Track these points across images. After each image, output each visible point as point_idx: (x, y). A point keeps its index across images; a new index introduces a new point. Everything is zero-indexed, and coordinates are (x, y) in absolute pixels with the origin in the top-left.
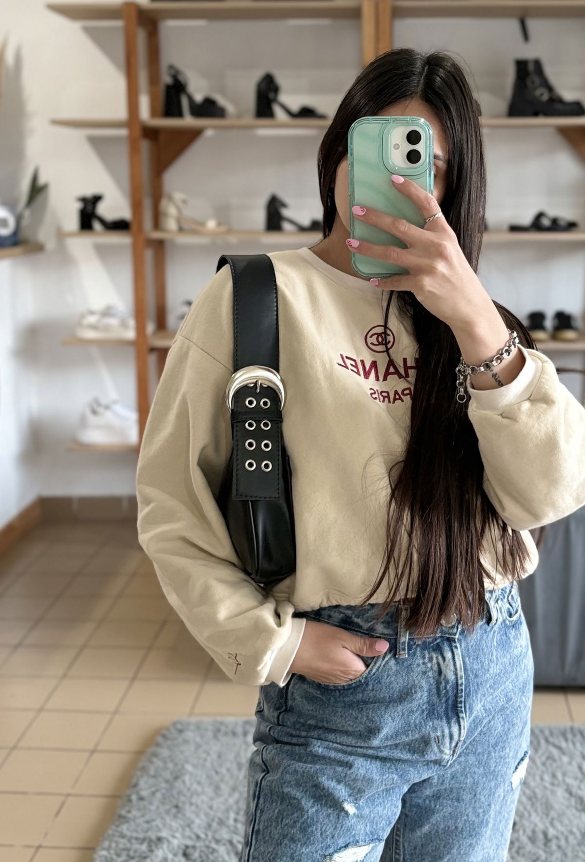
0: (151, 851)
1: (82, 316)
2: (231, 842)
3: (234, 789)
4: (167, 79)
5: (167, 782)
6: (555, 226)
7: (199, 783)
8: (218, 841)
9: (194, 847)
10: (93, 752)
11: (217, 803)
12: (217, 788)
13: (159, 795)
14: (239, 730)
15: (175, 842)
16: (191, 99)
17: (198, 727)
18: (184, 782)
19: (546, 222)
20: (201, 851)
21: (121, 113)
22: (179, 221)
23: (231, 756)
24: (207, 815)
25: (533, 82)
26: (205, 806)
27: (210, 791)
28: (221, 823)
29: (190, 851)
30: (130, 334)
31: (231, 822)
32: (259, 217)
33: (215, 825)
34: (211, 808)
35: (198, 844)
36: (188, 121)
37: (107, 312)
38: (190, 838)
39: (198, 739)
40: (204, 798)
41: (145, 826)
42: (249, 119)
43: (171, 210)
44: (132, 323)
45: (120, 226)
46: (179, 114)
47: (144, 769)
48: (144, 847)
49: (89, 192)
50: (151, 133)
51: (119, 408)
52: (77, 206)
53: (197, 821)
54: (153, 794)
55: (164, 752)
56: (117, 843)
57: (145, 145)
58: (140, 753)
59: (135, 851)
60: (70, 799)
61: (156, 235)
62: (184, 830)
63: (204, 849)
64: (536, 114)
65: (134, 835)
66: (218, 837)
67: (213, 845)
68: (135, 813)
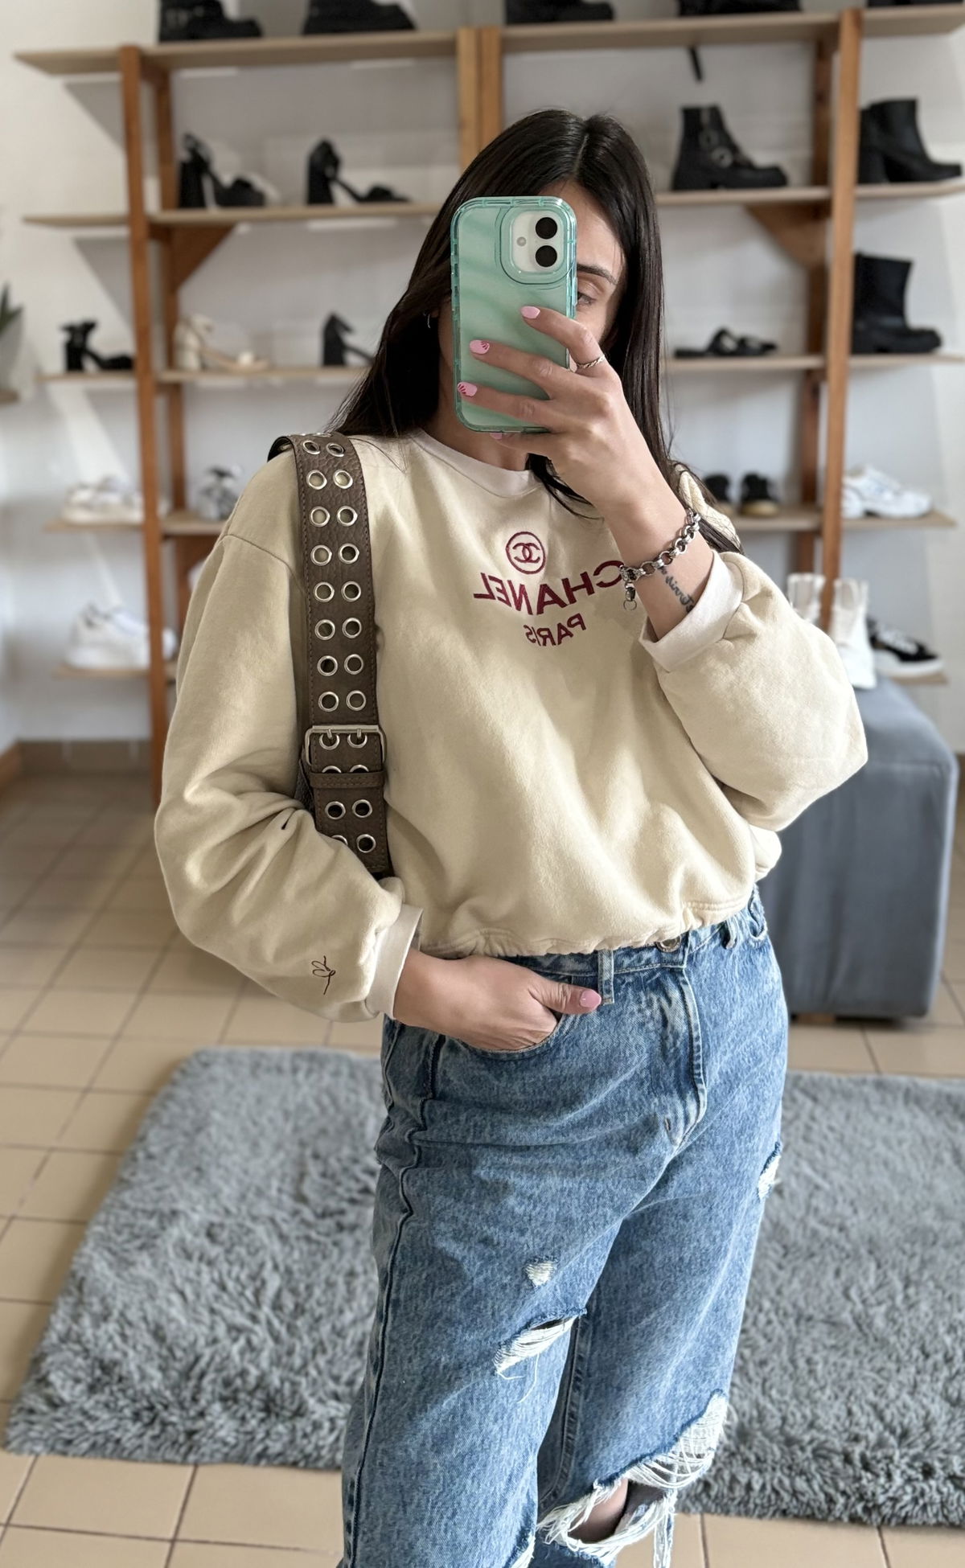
0: (163, 1228)
1: (71, 492)
2: (272, 1220)
3: (278, 1147)
4: (182, 154)
5: (186, 1134)
6: (743, 348)
7: (230, 1138)
8: (254, 1219)
9: (222, 1226)
10: (86, 1091)
11: (256, 1166)
12: (255, 1145)
13: (174, 1153)
14: (286, 1065)
16: (216, 182)
17: (230, 1060)
18: (209, 1135)
19: (729, 344)
20: (232, 1231)
21: (117, 203)
22: (201, 356)
23: (275, 1101)
24: (240, 1182)
25: (709, 140)
26: (237, 1170)
27: (245, 1148)
28: (260, 1193)
29: (216, 1230)
30: (136, 515)
31: (274, 1192)
32: (313, 347)
33: (251, 1196)
34: (246, 1172)
35: (228, 1222)
36: (213, 213)
37: (105, 486)
38: (216, 1212)
39: (230, 1077)
40: (236, 1158)
41: (155, 1194)
42: (300, 208)
43: (190, 341)
44: (138, 500)
45: (119, 364)
46: (200, 203)
47: (155, 1117)
48: (153, 1223)
49: (77, 317)
50: (160, 232)
51: (123, 619)
52: (61, 338)
53: (226, 1190)
54: (167, 1150)
55: (183, 1093)
56: (117, 1217)
57: (153, 250)
58: (150, 1094)
59: (142, 1228)
60: (54, 1154)
61: (170, 376)
62: (208, 1202)
63: (235, 1228)
64: (714, 186)
65: (141, 1205)
66: (255, 1212)
67: (249, 1223)
68: (141, 1176)
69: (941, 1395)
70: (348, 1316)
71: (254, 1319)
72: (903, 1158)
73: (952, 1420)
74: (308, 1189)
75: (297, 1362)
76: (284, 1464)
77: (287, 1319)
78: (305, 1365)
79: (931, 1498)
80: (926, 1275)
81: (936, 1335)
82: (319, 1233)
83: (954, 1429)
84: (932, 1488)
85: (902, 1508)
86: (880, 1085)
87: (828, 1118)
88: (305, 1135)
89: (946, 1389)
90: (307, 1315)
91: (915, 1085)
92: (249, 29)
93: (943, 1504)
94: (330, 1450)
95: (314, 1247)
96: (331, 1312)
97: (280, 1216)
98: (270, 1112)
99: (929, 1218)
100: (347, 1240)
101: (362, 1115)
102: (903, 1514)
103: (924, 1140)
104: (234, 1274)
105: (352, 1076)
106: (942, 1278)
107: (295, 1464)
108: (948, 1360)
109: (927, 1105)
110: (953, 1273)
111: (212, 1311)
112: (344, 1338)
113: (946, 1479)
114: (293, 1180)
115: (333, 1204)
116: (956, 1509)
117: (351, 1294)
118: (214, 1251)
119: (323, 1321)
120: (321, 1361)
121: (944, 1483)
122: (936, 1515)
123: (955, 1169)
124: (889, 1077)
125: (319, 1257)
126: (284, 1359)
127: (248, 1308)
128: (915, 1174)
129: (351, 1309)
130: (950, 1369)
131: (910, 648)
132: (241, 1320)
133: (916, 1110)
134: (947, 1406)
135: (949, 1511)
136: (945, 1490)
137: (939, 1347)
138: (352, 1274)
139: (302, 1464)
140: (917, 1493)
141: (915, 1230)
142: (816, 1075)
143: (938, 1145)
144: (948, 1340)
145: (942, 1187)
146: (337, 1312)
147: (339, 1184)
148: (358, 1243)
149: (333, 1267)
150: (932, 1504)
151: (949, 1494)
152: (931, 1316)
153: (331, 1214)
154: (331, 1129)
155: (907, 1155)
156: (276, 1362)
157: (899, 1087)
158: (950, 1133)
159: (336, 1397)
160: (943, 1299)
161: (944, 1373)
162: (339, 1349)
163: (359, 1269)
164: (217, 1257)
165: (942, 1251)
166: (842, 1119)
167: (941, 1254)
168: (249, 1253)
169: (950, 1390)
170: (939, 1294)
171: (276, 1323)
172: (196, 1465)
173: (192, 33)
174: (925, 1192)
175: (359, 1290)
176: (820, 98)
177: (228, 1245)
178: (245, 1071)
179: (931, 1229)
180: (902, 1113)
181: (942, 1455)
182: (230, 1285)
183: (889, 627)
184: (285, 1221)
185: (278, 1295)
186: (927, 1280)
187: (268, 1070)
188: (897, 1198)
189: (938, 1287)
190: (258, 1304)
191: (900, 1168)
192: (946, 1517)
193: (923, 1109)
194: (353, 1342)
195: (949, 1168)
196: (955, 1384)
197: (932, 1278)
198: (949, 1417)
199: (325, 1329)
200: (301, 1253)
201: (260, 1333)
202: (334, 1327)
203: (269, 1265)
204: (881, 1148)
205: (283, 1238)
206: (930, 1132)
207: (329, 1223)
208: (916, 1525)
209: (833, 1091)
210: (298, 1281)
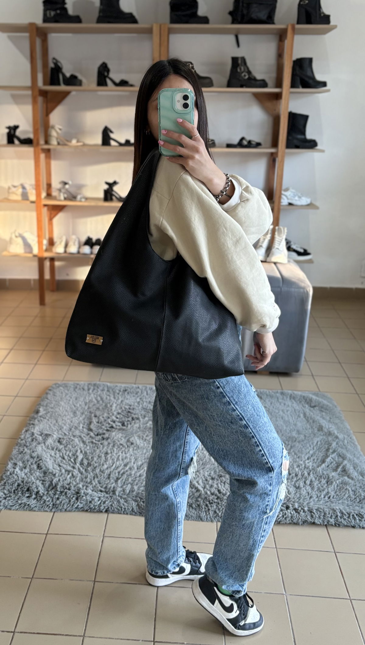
2: (80, 437)
3: (82, 413)
4: (52, 65)
6: (250, 145)
7: (66, 411)
8: (74, 436)
9: (63, 438)
10: (16, 396)
11: (75, 420)
12: (75, 413)
15: (55, 436)
16: (64, 75)
17: (66, 386)
19: (245, 143)
20: (67, 440)
21: (28, 83)
22: (57, 139)
23: (82, 399)
24: (69, 425)
25: (240, 69)
26: (69, 421)
27: (71, 414)
28: (76, 428)
29: (61, 440)
30: (34, 197)
31: (81, 428)
32: (99, 140)
33: (73, 429)
34: (72, 422)
35: (65, 437)
38: (61, 434)
39: (66, 391)
40: (68, 417)
42: (94, 86)
43: (53, 134)
45: (27, 142)
46: (58, 84)
47: (41, 404)
49: (12, 124)
50: (44, 94)
52: (7, 131)
53: (65, 427)
55: (50, 396)
57: (40, 99)
60: (5, 417)
61: (46, 147)
62: (58, 431)
64: (242, 86)
66: (74, 434)
67: (72, 438)
68: (37, 423)
69: (293, 486)
70: (105, 466)
71: (74, 468)
72: (288, 416)
73: (296, 492)
74: (92, 426)
75: (89, 481)
76: (83, 511)
77: (85, 468)
78: (91, 482)
79: (288, 515)
80: (292, 450)
81: (293, 468)
82: (96, 440)
83: (297, 496)
84: (289, 513)
85: (279, 519)
86: (282, 393)
87: (265, 404)
88: (91, 410)
89: (295, 484)
90: (92, 466)
91: (294, 393)
92: (77, 19)
93: (292, 517)
94: (98, 507)
95: (94, 445)
96: (100, 465)
97: (82, 435)
98: (80, 403)
99: (294, 434)
100: (106, 443)
101: (111, 404)
102: (279, 520)
103: (295, 410)
104: (67, 454)
105: (108, 391)
106: (297, 451)
107: (87, 511)
108: (296, 475)
109: (297, 399)
110: (300, 450)
111: (60, 466)
112: (104, 473)
113: (293, 509)
114: (87, 424)
115: (101, 431)
116: (296, 519)
117: (106, 460)
118: (61, 447)
119: (97, 468)
120: (96, 480)
121: (292, 511)
122: (289, 520)
123: (304, 419)
124: (285, 391)
125: (96, 448)
126: (84, 480)
127: (72, 465)
128: (291, 421)
129: (106, 464)
130: (297, 478)
131: (302, 251)
132: (69, 468)
133: (293, 401)
134: (295, 489)
135: (293, 519)
136: (292, 513)
137: (294, 471)
138: (107, 453)
139: (89, 511)
140: (284, 514)
141: (290, 437)
142: (262, 390)
143: (299, 412)
144: (297, 469)
145: (299, 424)
146: (102, 465)
147: (103, 425)
148: (109, 444)
149: (101, 451)
150: (288, 517)
151: (294, 514)
152: (292, 462)
153: (100, 435)
154: (101, 408)
155: (289, 415)
156: (82, 480)
157: (288, 394)
158: (303, 408)
159: (101, 491)
160: (297, 458)
161: (295, 479)
162: (102, 477)
163: (109, 452)
164: (62, 448)
165: (298, 443)
166: (269, 405)
167: (297, 444)
168: (72, 447)
169: (296, 484)
170: (295, 456)
171: (81, 469)
172: (54, 512)
173: (56, 20)
174: (294, 426)
175: (109, 458)
176: (280, 55)
177: (65, 445)
178: (72, 389)
179: (295, 437)
180: (288, 402)
181: (292, 503)
182: (66, 457)
183: (295, 244)
184: (84, 436)
185: (82, 460)
186: (292, 452)
187: (80, 389)
188: (285, 428)
189: (295, 454)
190: (75, 463)
191: (287, 419)
192: (292, 521)
193: (295, 401)
194: (107, 475)
195: (302, 419)
196: (298, 482)
197: (294, 451)
198: (295, 492)
199: (98, 471)
200: (90, 447)
201: (76, 472)
202: (100, 470)
203: (79, 451)
204: (281, 413)
205: (84, 442)
206: (297, 408)
207: (100, 437)
208: (283, 524)
209: (267, 395)
210: (89, 456)
